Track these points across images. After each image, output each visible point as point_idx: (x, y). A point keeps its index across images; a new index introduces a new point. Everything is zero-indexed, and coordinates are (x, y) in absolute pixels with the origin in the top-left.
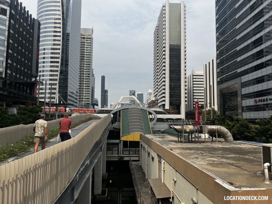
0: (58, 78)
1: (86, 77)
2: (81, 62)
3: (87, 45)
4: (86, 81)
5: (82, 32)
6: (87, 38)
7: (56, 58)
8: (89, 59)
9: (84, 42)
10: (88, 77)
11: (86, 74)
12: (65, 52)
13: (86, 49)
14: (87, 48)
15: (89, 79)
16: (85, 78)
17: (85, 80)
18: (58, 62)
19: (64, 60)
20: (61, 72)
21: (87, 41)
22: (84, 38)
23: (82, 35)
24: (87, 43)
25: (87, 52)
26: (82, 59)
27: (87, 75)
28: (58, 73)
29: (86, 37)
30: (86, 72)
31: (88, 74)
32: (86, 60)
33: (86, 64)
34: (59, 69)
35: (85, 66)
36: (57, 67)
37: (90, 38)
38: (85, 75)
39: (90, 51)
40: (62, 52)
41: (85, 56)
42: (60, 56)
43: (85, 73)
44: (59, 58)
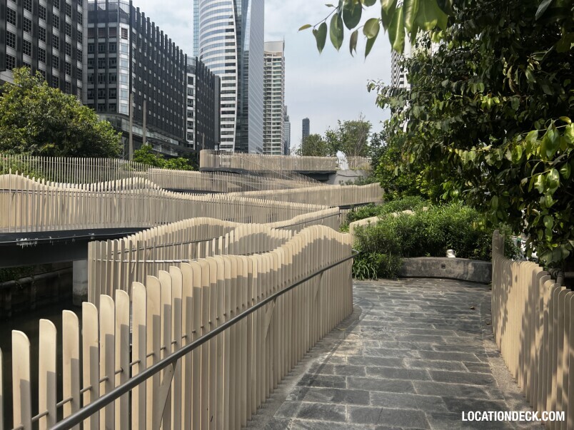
0: (233, 136)
1: (274, 128)
2: (265, 103)
3: (274, 73)
4: (274, 136)
5: (266, 49)
6: (275, 60)
7: (230, 106)
8: (278, 98)
9: (270, 68)
10: (278, 128)
11: (274, 124)
12: (242, 95)
13: (273, 79)
14: (275, 77)
15: (280, 132)
16: (272, 130)
17: (272, 134)
18: (233, 112)
19: (242, 107)
20: (238, 128)
21: (274, 64)
22: (269, 60)
23: (265, 55)
24: (275, 68)
25: (274, 85)
26: (267, 98)
27: (276, 126)
28: (234, 130)
29: (272, 57)
30: (274, 119)
31: (278, 124)
32: (274, 98)
33: (274, 107)
34: (234, 123)
35: (272, 109)
36: (232, 119)
37: (279, 59)
38: (272, 126)
39: (280, 83)
40: (239, 95)
41: (272, 92)
42: (235, 102)
43: (272, 122)
44: (234, 105)
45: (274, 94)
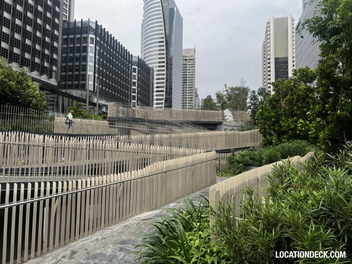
0: (163, 105)
2: (183, 85)
3: (189, 67)
4: (188, 106)
5: (184, 53)
6: (189, 60)
7: (161, 87)
8: (191, 82)
9: (187, 65)
10: (191, 101)
11: (188, 98)
14: (189, 70)
15: (192, 103)
16: (188, 102)
17: (187, 104)
18: (163, 91)
19: (168, 88)
20: (166, 100)
21: (189, 62)
22: (186, 60)
23: (184, 57)
24: (189, 65)
25: (189, 75)
26: (184, 82)
27: (190, 99)
28: (163, 101)
29: (188, 58)
30: (189, 96)
33: (189, 88)
34: (164, 97)
35: (188, 89)
36: (162, 95)
37: (192, 59)
38: (187, 99)
39: (192, 73)
40: (167, 80)
42: (164, 85)
43: (188, 97)
45: (189, 80)
